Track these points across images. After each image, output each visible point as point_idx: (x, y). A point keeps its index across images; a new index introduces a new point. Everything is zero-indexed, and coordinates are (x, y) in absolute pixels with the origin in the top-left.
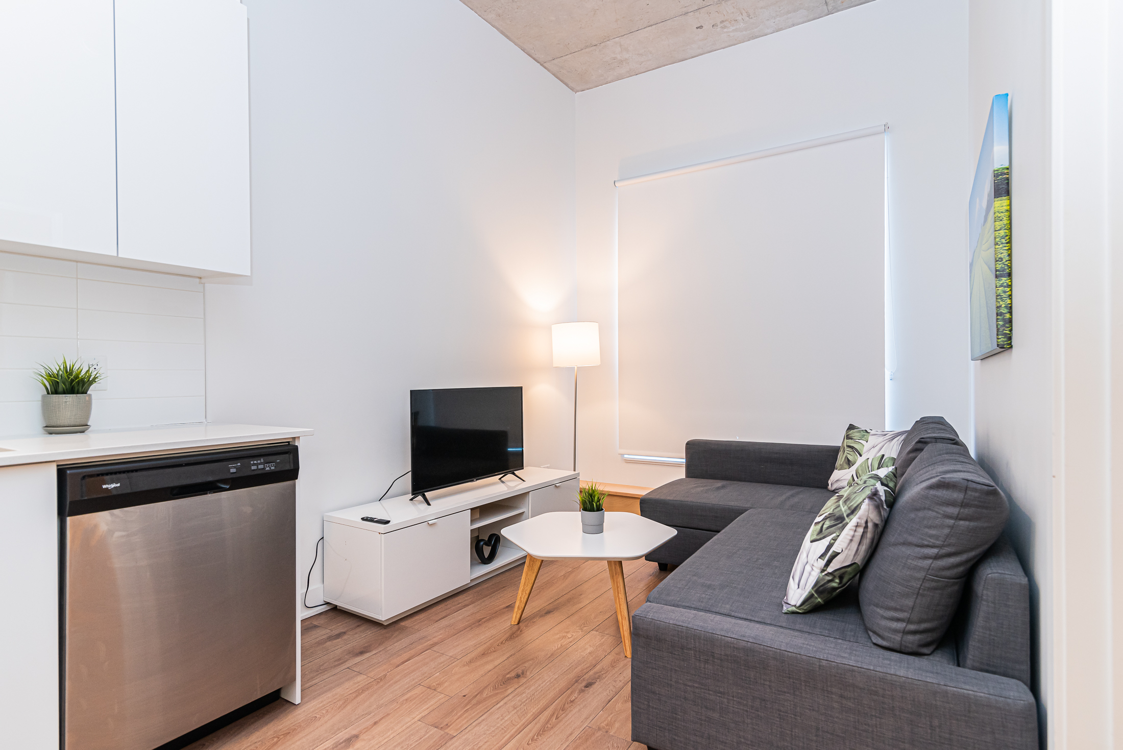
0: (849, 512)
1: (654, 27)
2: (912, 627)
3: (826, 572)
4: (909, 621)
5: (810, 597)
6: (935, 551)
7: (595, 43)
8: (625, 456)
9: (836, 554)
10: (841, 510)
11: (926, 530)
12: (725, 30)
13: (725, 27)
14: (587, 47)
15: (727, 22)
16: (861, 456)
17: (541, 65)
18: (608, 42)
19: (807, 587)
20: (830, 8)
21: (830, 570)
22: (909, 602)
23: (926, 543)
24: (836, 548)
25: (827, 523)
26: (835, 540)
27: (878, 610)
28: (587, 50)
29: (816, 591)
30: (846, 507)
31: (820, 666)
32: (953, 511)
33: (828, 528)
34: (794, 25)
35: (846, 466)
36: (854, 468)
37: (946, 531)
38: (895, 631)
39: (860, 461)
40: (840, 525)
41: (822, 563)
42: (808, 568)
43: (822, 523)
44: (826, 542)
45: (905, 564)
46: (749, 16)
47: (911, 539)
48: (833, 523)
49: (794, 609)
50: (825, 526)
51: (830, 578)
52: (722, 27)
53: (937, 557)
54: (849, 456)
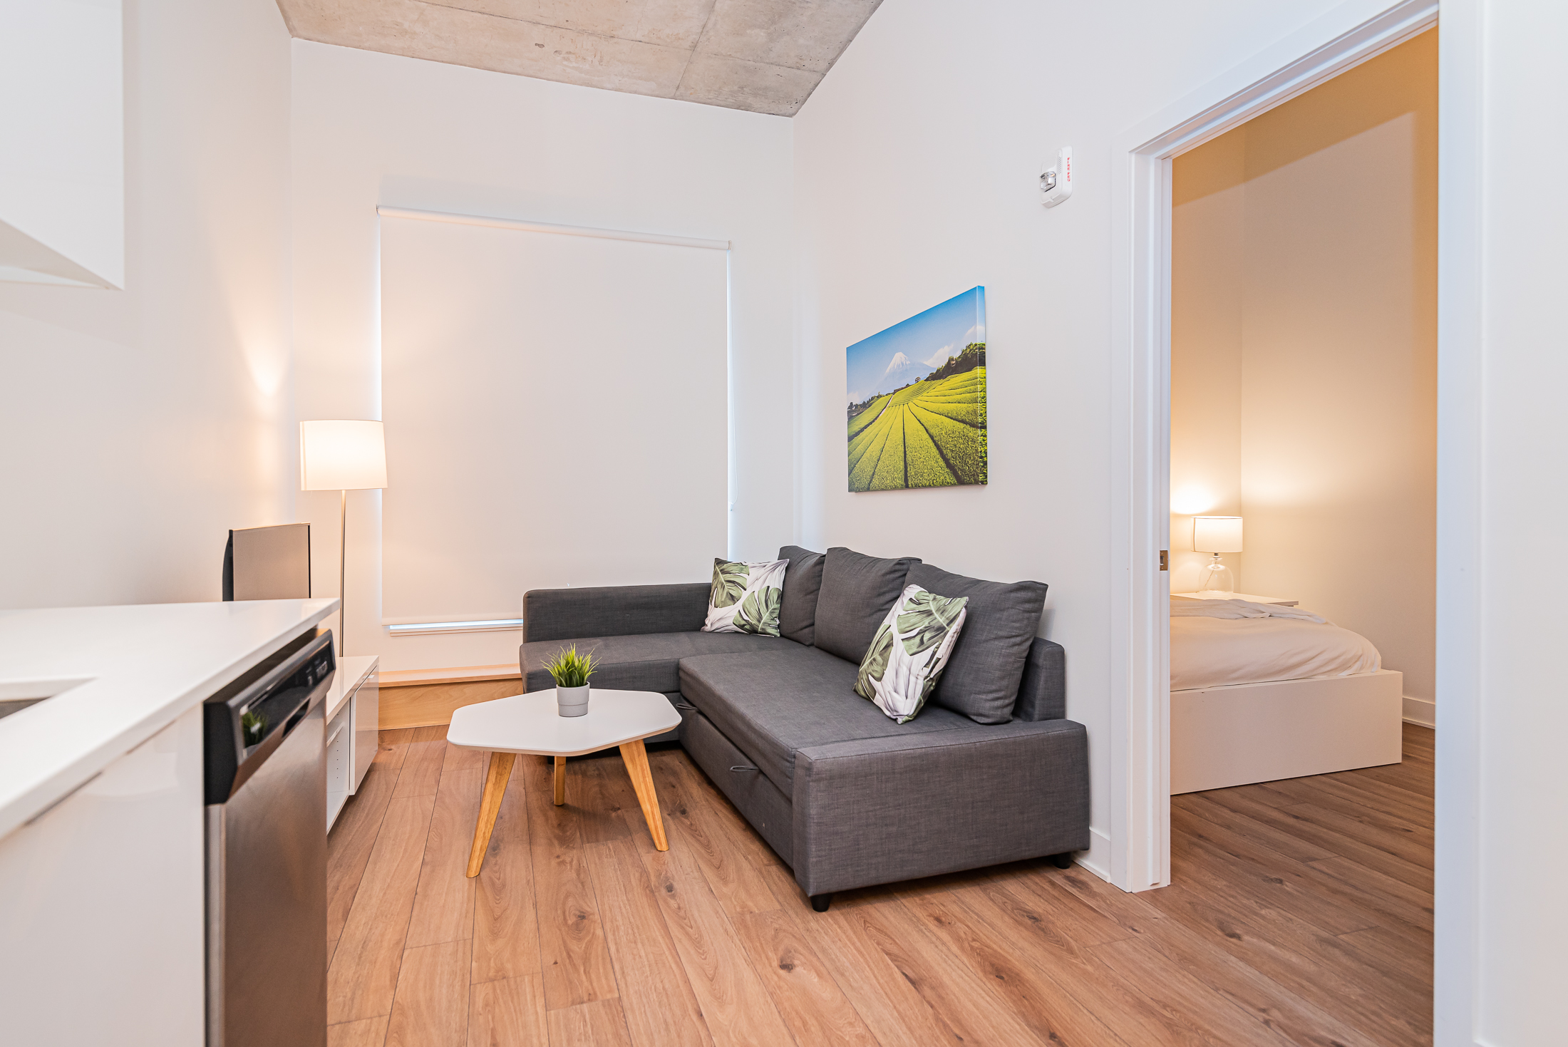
0: (948, 621)
1: (486, 16)
2: (1006, 701)
3: (928, 678)
4: (1002, 698)
5: (919, 703)
6: (1018, 640)
8: (391, 627)
9: (938, 660)
10: (939, 621)
11: (1013, 624)
12: (565, 63)
13: (568, 59)
15: (574, 56)
16: (745, 590)
19: (915, 696)
20: (678, 93)
21: (932, 676)
22: (1005, 683)
23: (1014, 634)
24: (937, 655)
25: (927, 635)
26: (938, 648)
27: (981, 696)
29: (923, 698)
30: (943, 618)
31: (975, 748)
32: (1027, 606)
33: (930, 639)
34: (635, 92)
35: (731, 602)
36: (739, 605)
37: (1025, 622)
38: (998, 708)
39: (745, 595)
40: (942, 634)
41: (927, 670)
42: (912, 679)
43: (919, 637)
44: (929, 652)
45: (1001, 654)
46: (601, 61)
47: (1001, 633)
48: (933, 634)
49: (907, 718)
50: (925, 639)
51: (930, 683)
52: (564, 58)
53: (1017, 644)
54: (731, 592)
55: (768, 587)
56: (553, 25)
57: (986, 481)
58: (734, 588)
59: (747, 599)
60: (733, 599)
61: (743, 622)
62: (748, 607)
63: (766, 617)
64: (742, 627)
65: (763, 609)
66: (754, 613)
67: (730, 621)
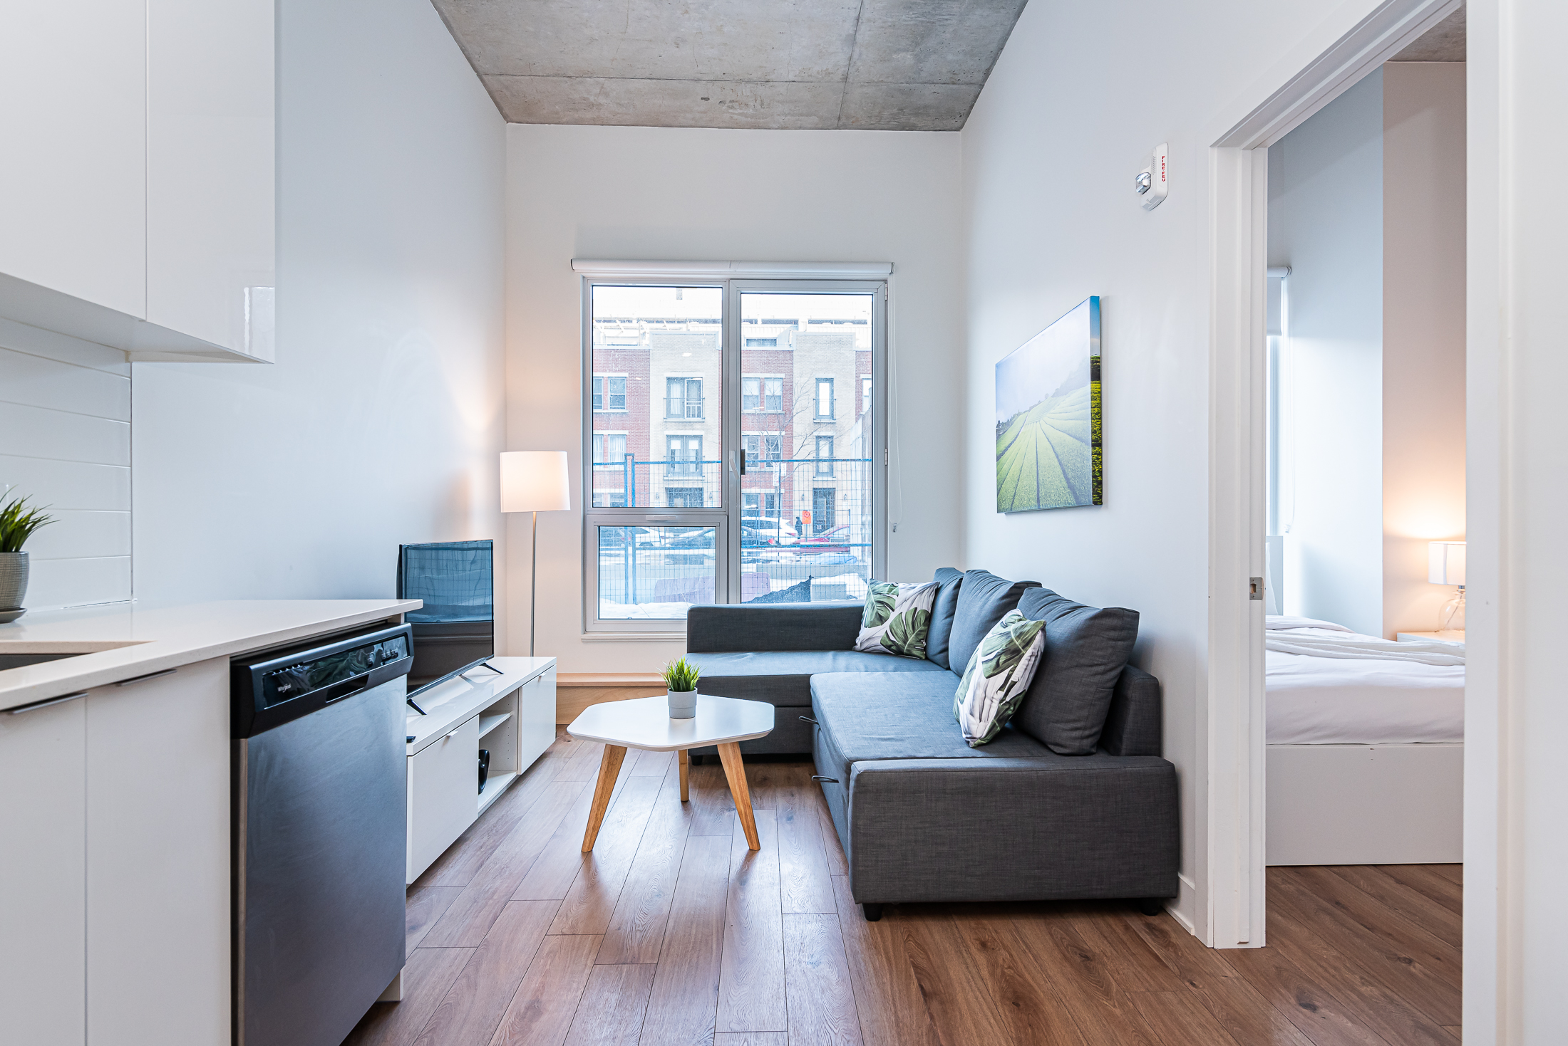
0: (1023, 644)
1: (655, 81)
2: (1087, 733)
3: (1004, 702)
4: (1084, 728)
5: (993, 726)
6: (1101, 668)
7: (570, 74)
9: (1014, 683)
10: (1015, 644)
11: (1095, 652)
12: (731, 111)
13: (732, 107)
14: (557, 75)
15: (737, 104)
16: (893, 610)
17: (479, 75)
18: (588, 79)
19: (989, 719)
20: (841, 123)
21: (1008, 699)
22: (1085, 713)
23: (1096, 662)
24: (1013, 679)
25: (1003, 658)
26: (1013, 671)
27: (1059, 725)
28: (555, 78)
29: (997, 721)
30: (1020, 641)
32: (1113, 634)
33: (1005, 662)
34: (800, 128)
35: (877, 623)
36: (887, 624)
37: (1110, 651)
38: (1075, 739)
39: (893, 616)
40: (1017, 657)
41: (1002, 694)
42: (987, 702)
43: (996, 659)
44: (1004, 674)
45: (1081, 682)
46: (762, 104)
47: (1083, 661)
48: (1009, 656)
49: (979, 741)
50: (1001, 661)
51: (1007, 707)
52: (729, 107)
53: (1104, 673)
54: (880, 612)
55: (916, 609)
56: (712, 79)
57: (1101, 502)
58: (883, 609)
59: (895, 620)
60: (881, 619)
61: (890, 643)
62: (895, 628)
63: (911, 639)
64: (889, 647)
65: (909, 630)
66: (900, 633)
67: (878, 641)
